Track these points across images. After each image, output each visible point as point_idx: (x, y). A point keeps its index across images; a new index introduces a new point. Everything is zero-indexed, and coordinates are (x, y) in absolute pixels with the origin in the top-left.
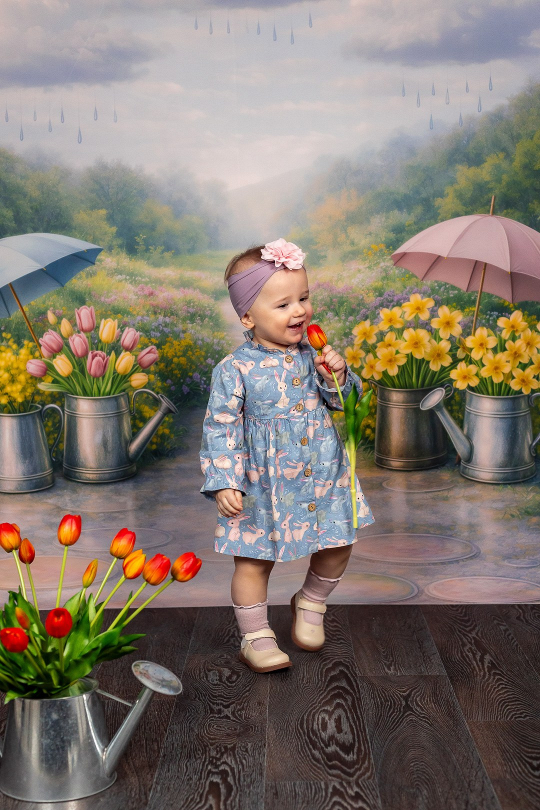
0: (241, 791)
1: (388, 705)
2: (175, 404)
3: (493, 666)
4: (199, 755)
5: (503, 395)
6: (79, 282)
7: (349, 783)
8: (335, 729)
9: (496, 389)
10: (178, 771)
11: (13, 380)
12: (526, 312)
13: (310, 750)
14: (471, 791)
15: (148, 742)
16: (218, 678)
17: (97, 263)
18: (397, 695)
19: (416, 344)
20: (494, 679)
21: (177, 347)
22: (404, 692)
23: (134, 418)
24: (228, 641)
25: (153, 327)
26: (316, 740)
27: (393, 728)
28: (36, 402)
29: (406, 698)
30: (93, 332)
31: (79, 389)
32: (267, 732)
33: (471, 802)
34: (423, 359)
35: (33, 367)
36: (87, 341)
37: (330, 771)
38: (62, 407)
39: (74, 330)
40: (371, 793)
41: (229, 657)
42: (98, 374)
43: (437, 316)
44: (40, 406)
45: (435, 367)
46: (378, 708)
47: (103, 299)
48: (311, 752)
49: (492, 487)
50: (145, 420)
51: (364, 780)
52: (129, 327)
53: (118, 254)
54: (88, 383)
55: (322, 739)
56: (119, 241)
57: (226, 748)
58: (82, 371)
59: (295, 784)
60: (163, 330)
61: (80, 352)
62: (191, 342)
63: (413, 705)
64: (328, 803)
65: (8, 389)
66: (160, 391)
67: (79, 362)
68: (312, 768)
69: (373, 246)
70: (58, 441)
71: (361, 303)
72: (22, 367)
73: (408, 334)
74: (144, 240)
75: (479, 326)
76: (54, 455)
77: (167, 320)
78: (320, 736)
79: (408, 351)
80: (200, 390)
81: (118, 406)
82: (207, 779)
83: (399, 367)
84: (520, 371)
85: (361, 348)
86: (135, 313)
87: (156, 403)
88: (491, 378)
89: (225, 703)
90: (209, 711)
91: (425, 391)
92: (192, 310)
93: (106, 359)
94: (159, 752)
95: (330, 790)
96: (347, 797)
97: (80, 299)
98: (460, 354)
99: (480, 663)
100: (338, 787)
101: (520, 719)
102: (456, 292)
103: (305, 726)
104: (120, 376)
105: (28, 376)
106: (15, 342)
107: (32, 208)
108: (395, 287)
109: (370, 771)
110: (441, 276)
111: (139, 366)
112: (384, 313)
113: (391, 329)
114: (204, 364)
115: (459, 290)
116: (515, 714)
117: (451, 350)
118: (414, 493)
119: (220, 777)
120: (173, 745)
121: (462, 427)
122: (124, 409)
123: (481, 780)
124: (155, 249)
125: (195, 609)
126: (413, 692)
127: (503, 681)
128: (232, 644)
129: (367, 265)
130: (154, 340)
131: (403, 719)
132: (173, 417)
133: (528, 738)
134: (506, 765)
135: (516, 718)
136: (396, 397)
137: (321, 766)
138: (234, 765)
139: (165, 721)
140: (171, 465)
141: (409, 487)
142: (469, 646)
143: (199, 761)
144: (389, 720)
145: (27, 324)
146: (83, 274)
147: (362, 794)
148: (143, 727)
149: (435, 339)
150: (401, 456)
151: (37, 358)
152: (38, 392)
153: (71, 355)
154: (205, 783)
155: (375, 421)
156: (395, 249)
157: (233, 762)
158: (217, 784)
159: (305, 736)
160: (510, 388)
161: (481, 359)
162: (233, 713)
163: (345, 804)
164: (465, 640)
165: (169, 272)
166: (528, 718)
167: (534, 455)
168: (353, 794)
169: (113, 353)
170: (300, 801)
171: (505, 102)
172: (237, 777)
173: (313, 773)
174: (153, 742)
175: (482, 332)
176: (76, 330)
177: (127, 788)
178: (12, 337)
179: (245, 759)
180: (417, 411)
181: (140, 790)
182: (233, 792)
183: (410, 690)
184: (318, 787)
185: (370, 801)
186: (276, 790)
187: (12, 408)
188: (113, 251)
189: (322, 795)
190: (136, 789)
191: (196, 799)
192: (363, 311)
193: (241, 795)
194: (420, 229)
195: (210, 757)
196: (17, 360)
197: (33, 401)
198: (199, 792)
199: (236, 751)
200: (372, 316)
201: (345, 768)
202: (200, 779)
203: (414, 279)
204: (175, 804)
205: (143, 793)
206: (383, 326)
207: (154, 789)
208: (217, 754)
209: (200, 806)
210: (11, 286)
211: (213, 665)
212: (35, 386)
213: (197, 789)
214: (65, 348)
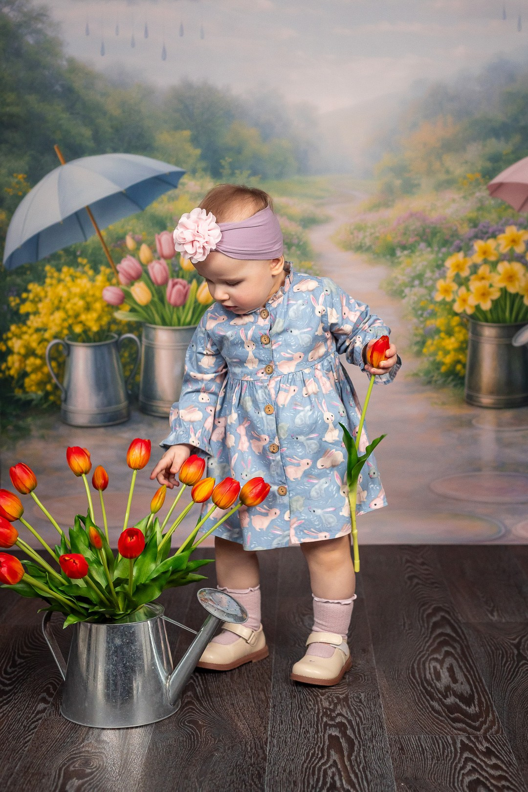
0: (363, 745)
1: (500, 653)
4: (310, 705)
6: (160, 206)
7: (477, 738)
8: (450, 679)
10: (292, 723)
11: (88, 308)
13: (427, 700)
15: (253, 691)
17: (180, 186)
18: (506, 643)
19: (511, 278)
22: (514, 639)
26: (432, 690)
27: (510, 678)
28: (111, 331)
29: (517, 646)
30: (173, 259)
31: (157, 319)
32: (378, 681)
34: (517, 294)
35: (110, 294)
36: (167, 267)
37: (454, 725)
38: (140, 337)
39: (154, 256)
40: (503, 749)
42: (179, 302)
44: (116, 336)
46: (490, 656)
48: (429, 703)
51: (492, 734)
53: (202, 177)
54: (167, 312)
55: (438, 689)
56: (203, 164)
57: (338, 698)
58: (162, 299)
59: (419, 738)
61: (159, 279)
63: (526, 654)
64: (460, 759)
65: (83, 317)
67: (158, 290)
68: (435, 721)
69: (469, 175)
70: (134, 373)
71: (455, 234)
72: (98, 294)
73: (502, 267)
74: (230, 163)
76: (130, 387)
78: (436, 686)
79: (502, 285)
82: (325, 733)
83: (493, 301)
85: (454, 280)
91: (518, 326)
94: (268, 703)
95: (459, 745)
96: (478, 753)
97: (161, 224)
100: (467, 742)
103: (417, 676)
104: (201, 306)
105: (105, 304)
106: (91, 268)
107: (112, 127)
108: (490, 219)
109: (497, 725)
112: (478, 245)
113: (486, 261)
118: (503, 431)
119: (338, 730)
120: (280, 694)
124: (241, 173)
126: (523, 640)
129: (462, 195)
131: (519, 669)
136: (489, 332)
137: (443, 719)
138: (350, 717)
139: (267, 669)
141: (500, 424)
143: (312, 712)
144: (504, 670)
145: (104, 249)
146: (164, 197)
147: (493, 749)
148: (245, 674)
150: (491, 393)
151: (114, 285)
152: (114, 321)
153: (151, 283)
154: (324, 736)
155: (466, 356)
156: (491, 178)
157: (349, 714)
158: (337, 737)
159: (419, 686)
163: (478, 761)
168: (484, 750)
169: (194, 282)
170: (430, 757)
172: (356, 730)
173: (436, 726)
174: (259, 691)
176: (156, 256)
177: (241, 742)
178: (89, 262)
179: (361, 710)
180: (509, 347)
181: (255, 743)
182: (356, 746)
183: (520, 637)
184: (445, 741)
185: (504, 758)
186: (401, 744)
187: (86, 337)
188: (197, 174)
189: (451, 751)
190: (251, 743)
191: (318, 754)
192: (457, 242)
193: (364, 750)
194: (518, 159)
195: (323, 708)
196: (93, 286)
197: (109, 330)
198: (319, 747)
199: (350, 702)
200: (465, 248)
201: (470, 721)
202: (317, 732)
203: (510, 211)
204: (296, 760)
205: (259, 747)
206: (477, 258)
207: (270, 743)
208: (330, 705)
209: (323, 761)
210: (88, 209)
211: (307, 609)
212: (111, 314)
213: (317, 743)
214: (144, 275)
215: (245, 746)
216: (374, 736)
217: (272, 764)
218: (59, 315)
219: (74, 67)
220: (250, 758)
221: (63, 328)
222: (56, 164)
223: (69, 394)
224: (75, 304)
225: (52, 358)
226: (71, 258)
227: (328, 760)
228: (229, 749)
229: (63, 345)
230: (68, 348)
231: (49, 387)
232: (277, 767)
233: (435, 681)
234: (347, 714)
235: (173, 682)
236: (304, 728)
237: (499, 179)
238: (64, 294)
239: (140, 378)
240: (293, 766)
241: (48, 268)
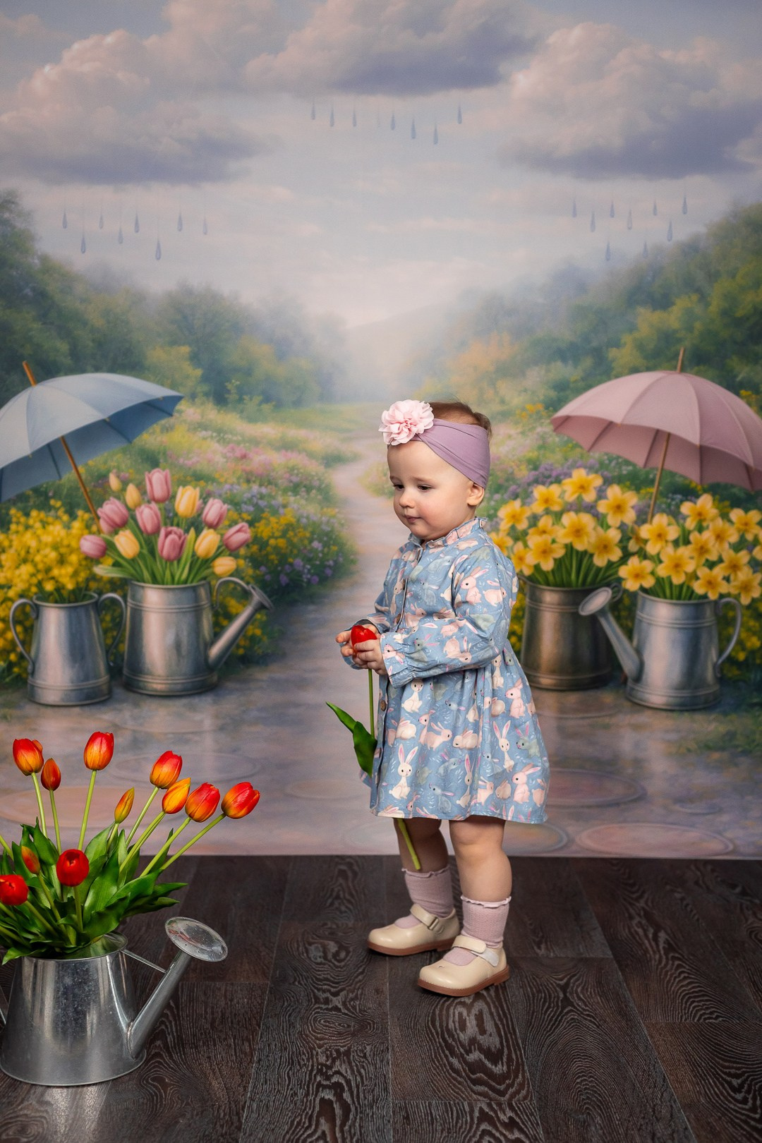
0: (361, 1112)
1: (541, 998)
2: (270, 597)
3: (670, 948)
4: (303, 1060)
5: (684, 599)
6: (151, 438)
7: (499, 1105)
8: (477, 1029)
9: (676, 592)
10: (278, 1083)
11: (62, 561)
12: (717, 497)
13: (447, 1057)
14: (658, 1120)
15: (236, 1041)
16: (321, 954)
17: (175, 414)
18: (552, 984)
19: (578, 532)
20: (673, 964)
21: (275, 525)
22: (561, 980)
23: (216, 614)
24: (332, 904)
25: (245, 499)
26: (453, 1043)
27: (551, 1029)
28: (89, 590)
29: (564, 988)
30: (167, 502)
31: (146, 575)
32: (389, 1030)
33: (659, 1135)
34: (585, 552)
35: (89, 544)
36: (159, 512)
37: (474, 1088)
38: (125, 597)
39: (143, 499)
40: (529, 1119)
41: (334, 926)
42: (173, 555)
43: (605, 497)
44: (96, 596)
45: (599, 561)
46: (529, 1000)
47: (181, 460)
48: (448, 1060)
49: (664, 714)
50: (230, 617)
51: (519, 1100)
52: (215, 498)
53: (203, 404)
54: (158, 567)
55: (460, 1042)
56: (205, 388)
57: (338, 1051)
58: (152, 552)
59: (430, 1104)
60: (257, 503)
61: (149, 527)
62: (293, 520)
63: (574, 998)
64: (475, 1132)
65: (56, 572)
66: (251, 581)
67: (148, 540)
68: (451, 1082)
69: (528, 407)
70: (117, 641)
71: (511, 478)
72: (74, 544)
73: (568, 519)
74: (238, 387)
75: (658, 512)
76: (112, 658)
77: (264, 490)
78: (458, 1037)
79: (567, 541)
80: (303, 581)
81: (197, 598)
82: (316, 1096)
83: (555, 560)
84: (706, 570)
85: (508, 534)
86: (222, 480)
87: (245, 596)
88: (669, 578)
89: (333, 990)
90: (313, 1000)
91: (586, 591)
92: (295, 479)
93: (182, 538)
94: (252, 1056)
95: (477, 1114)
96: (499, 1125)
97: (152, 460)
98: (633, 546)
99: (653, 943)
100: (487, 1110)
101: (711, 1021)
102: (630, 468)
103: (438, 1024)
104: (200, 561)
105: (82, 556)
106: (66, 512)
107: (93, 341)
108: (554, 459)
109: (526, 1089)
110: (612, 447)
111: (226, 548)
112: (539, 491)
113: (547, 512)
114: (308, 548)
115: (634, 465)
116: (704, 1014)
117: (621, 541)
118: (566, 719)
119: (333, 1092)
120: (269, 1045)
121: (630, 638)
122: (204, 601)
123: (668, 1104)
124: (251, 400)
125: (287, 859)
126: (572, 981)
127: (685, 967)
128: (337, 908)
129: (519, 430)
130: (245, 516)
131: (562, 1017)
132: (267, 615)
133: (722, 1046)
134: (698, 1084)
135: (705, 1019)
136: (550, 597)
137: (462, 1080)
138: (350, 1077)
139: (257, 1013)
140: (261, 675)
141: (562, 710)
142: (637, 919)
143: (304, 1069)
144: (544, 1018)
145: (82, 490)
146: (157, 427)
147: (518, 1120)
148: (229, 1019)
149: (602, 526)
150: (553, 672)
151: (94, 534)
152: (93, 577)
153: (139, 532)
154: (314, 1099)
155: (522, 627)
156: (556, 410)
157: (349, 1072)
158: (330, 1102)
159: (438, 1037)
160: (693, 592)
161: (658, 554)
162: (344, 1004)
163: (498, 1135)
164: (632, 911)
165: (268, 430)
166: (721, 1019)
167: (719, 675)
168: (507, 1121)
169: (192, 531)
170: (439, 1128)
171: (702, 230)
172: (355, 1093)
173: (453, 1090)
174: (243, 1040)
175: (661, 520)
176: (146, 499)
177: (213, 1105)
178: (63, 505)
179: (363, 1067)
180: (575, 616)
181: (230, 1108)
182: (352, 1113)
183: (568, 977)
184: (460, 1109)
185: (529, 1131)
186: (407, 1112)
187: (59, 597)
188: (196, 400)
189: (466, 1121)
190: (225, 1107)
191: (304, 1123)
192: (513, 487)
193: (361, 1118)
194: (589, 387)
195: (318, 1064)
196: (68, 535)
197: (87, 588)
198: (307, 1113)
199: (352, 1057)
200: (523, 494)
201: (494, 1084)
202: (307, 1095)
203: (578, 450)
204: (277, 1129)
205: (235, 1113)
206: (537, 508)
207: (249, 1107)
208: (327, 1061)
209: (309, 1132)
210: (63, 439)
211: (314, 936)
212: (90, 569)
213: (305, 1109)
214: (131, 521)
215: (218, 1111)
216: (375, 1101)
217: (247, 1135)
218: (26, 569)
219: (48, 267)
220: (222, 1126)
221: (30, 585)
222: (25, 385)
223: (37, 666)
224: (46, 556)
225: (17, 622)
226: (42, 499)
227: (315, 1131)
228: (197, 1114)
229: (31, 606)
230: (37, 610)
231: (13, 657)
232: (252, 1138)
233: (458, 1031)
234: (347, 1072)
235: (135, 1030)
236: (291, 1089)
237: (565, 411)
238: (33, 544)
239: (124, 647)
240: (272, 1138)
241: (13, 511)
